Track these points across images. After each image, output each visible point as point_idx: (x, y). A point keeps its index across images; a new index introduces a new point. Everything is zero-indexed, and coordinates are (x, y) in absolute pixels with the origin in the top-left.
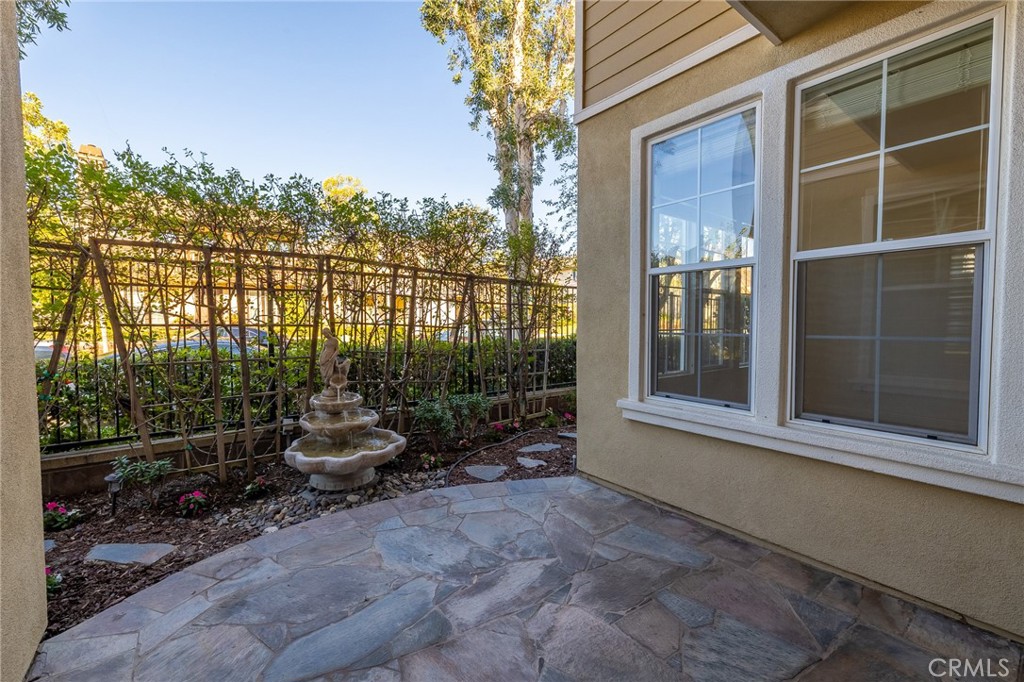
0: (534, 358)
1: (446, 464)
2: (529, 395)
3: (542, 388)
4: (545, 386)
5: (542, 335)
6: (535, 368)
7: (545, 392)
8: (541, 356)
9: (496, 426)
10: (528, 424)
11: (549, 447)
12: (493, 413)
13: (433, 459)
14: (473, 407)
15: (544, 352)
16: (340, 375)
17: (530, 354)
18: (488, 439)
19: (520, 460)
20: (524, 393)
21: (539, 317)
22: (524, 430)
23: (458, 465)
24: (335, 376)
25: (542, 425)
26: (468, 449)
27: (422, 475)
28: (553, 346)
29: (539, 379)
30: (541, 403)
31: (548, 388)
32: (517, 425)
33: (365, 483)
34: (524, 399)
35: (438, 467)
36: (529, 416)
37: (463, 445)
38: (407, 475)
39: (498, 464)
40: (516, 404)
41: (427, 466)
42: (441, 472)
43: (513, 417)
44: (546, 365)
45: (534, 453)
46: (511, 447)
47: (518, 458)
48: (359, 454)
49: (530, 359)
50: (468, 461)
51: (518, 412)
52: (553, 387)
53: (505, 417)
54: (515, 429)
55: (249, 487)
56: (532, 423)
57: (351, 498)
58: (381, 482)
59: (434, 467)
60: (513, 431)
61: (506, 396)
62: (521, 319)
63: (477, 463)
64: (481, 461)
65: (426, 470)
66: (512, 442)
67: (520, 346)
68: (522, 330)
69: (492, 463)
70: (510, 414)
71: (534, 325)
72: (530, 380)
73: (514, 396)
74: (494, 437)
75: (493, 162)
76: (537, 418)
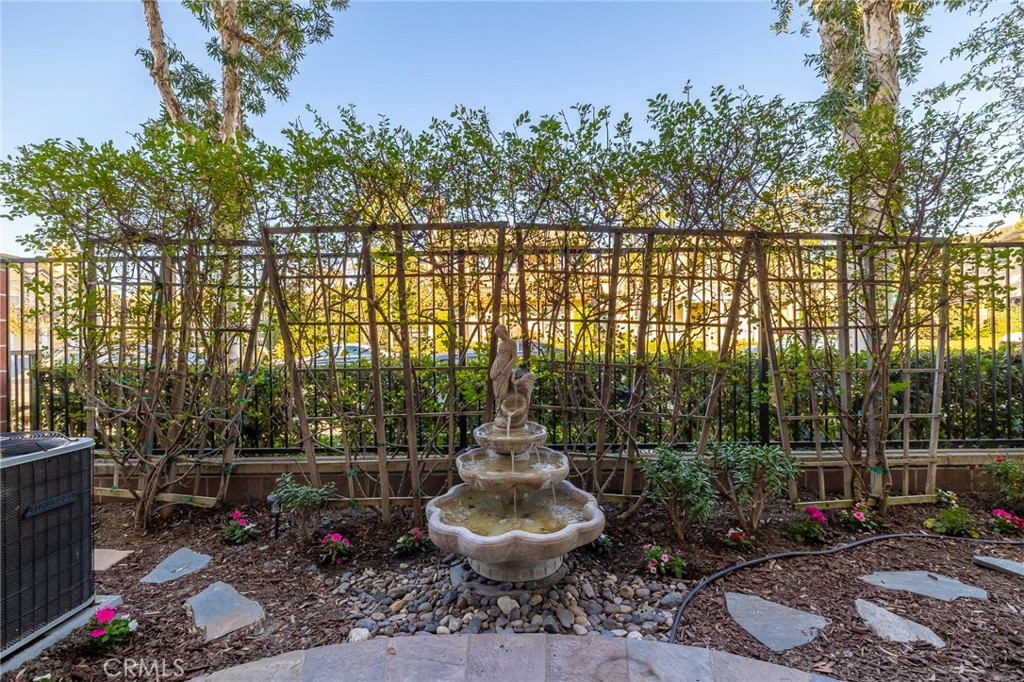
0: (906, 385)
1: (691, 573)
2: (892, 456)
3: (926, 445)
4: (934, 441)
5: (925, 344)
6: (908, 405)
7: (935, 454)
8: (924, 382)
9: (809, 511)
10: (887, 519)
11: (947, 588)
12: (807, 484)
13: (665, 558)
14: (758, 472)
15: (930, 376)
16: (517, 396)
17: (895, 378)
18: (790, 534)
19: (863, 607)
20: (879, 453)
21: (917, 307)
22: (881, 529)
23: (713, 582)
24: (511, 396)
25: (929, 523)
26: (743, 549)
27: (640, 587)
28: (951, 364)
29: (919, 427)
30: (923, 476)
31: (941, 445)
32: (862, 517)
33: (537, 577)
34: (881, 464)
35: (674, 575)
36: (893, 501)
37: (735, 537)
38: (614, 578)
39: (804, 607)
40: (862, 473)
41: (653, 570)
42: (676, 592)
43: (853, 495)
44: (937, 400)
45: (903, 595)
46: (844, 564)
47: (859, 602)
48: (509, 534)
49: (894, 387)
50: (736, 579)
51: (867, 488)
52: (955, 445)
53: (835, 491)
54: (858, 523)
55: (401, 540)
56: (901, 517)
57: (506, 603)
58: (563, 584)
59: (667, 574)
60: (853, 526)
61: (835, 453)
62: (871, 311)
63: (756, 588)
64: (767, 588)
65: (652, 577)
66: (848, 552)
67: (870, 362)
68: (874, 330)
69: (790, 599)
70: (847, 490)
71: (902, 320)
72: (896, 426)
73: (856, 455)
74: (805, 534)
75: (814, 65)
76: (915, 506)
